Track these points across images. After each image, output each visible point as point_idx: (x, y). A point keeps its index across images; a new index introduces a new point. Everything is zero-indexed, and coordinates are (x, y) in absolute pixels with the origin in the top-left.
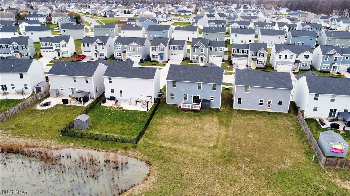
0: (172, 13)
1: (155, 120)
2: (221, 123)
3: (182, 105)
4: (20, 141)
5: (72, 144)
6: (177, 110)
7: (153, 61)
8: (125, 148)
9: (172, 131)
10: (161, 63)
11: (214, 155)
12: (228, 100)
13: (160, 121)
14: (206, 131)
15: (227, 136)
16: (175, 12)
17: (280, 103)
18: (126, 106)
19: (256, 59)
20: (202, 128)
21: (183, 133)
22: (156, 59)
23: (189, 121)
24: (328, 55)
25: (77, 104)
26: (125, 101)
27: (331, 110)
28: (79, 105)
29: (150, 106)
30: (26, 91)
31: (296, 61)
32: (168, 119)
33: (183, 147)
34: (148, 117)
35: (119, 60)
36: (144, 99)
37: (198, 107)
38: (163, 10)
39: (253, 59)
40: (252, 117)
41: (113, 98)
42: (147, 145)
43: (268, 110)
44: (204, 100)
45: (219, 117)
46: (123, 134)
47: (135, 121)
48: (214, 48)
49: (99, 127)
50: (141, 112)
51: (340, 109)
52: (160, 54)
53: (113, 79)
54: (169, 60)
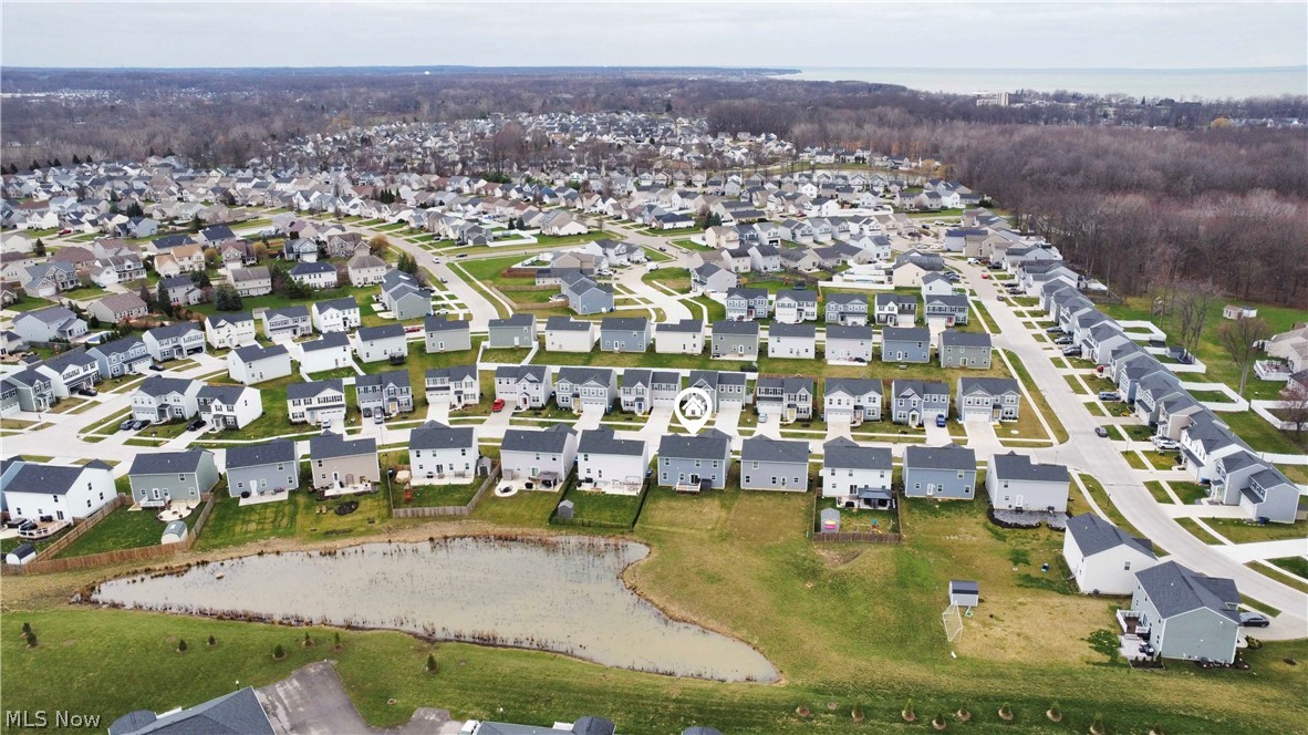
0: (639, 221)
1: (647, 504)
2: (723, 506)
3: (678, 487)
4: (516, 530)
5: (564, 532)
6: (671, 493)
7: (627, 412)
8: (622, 533)
9: (668, 515)
10: (639, 415)
11: (712, 536)
12: (734, 478)
13: (654, 506)
14: (705, 514)
15: (727, 519)
16: (647, 218)
17: (796, 480)
18: (609, 490)
19: (794, 406)
20: (701, 512)
21: (680, 517)
22: (631, 409)
23: (687, 504)
24: (903, 397)
25: (544, 489)
26: (606, 483)
27: (852, 487)
28: (547, 490)
29: (640, 488)
30: (467, 472)
31: (856, 407)
32: (662, 503)
33: (681, 530)
34: (639, 502)
35: (566, 409)
36: (630, 480)
37: (697, 488)
38: (611, 209)
39: (789, 406)
40: (762, 498)
41: (589, 480)
42: (644, 530)
43: (783, 489)
44: (703, 480)
45: (722, 500)
46: (614, 521)
47: (625, 506)
48: (726, 387)
49: (584, 514)
50: (630, 497)
51: (861, 485)
52: (637, 399)
53: (590, 456)
54: (652, 408)
